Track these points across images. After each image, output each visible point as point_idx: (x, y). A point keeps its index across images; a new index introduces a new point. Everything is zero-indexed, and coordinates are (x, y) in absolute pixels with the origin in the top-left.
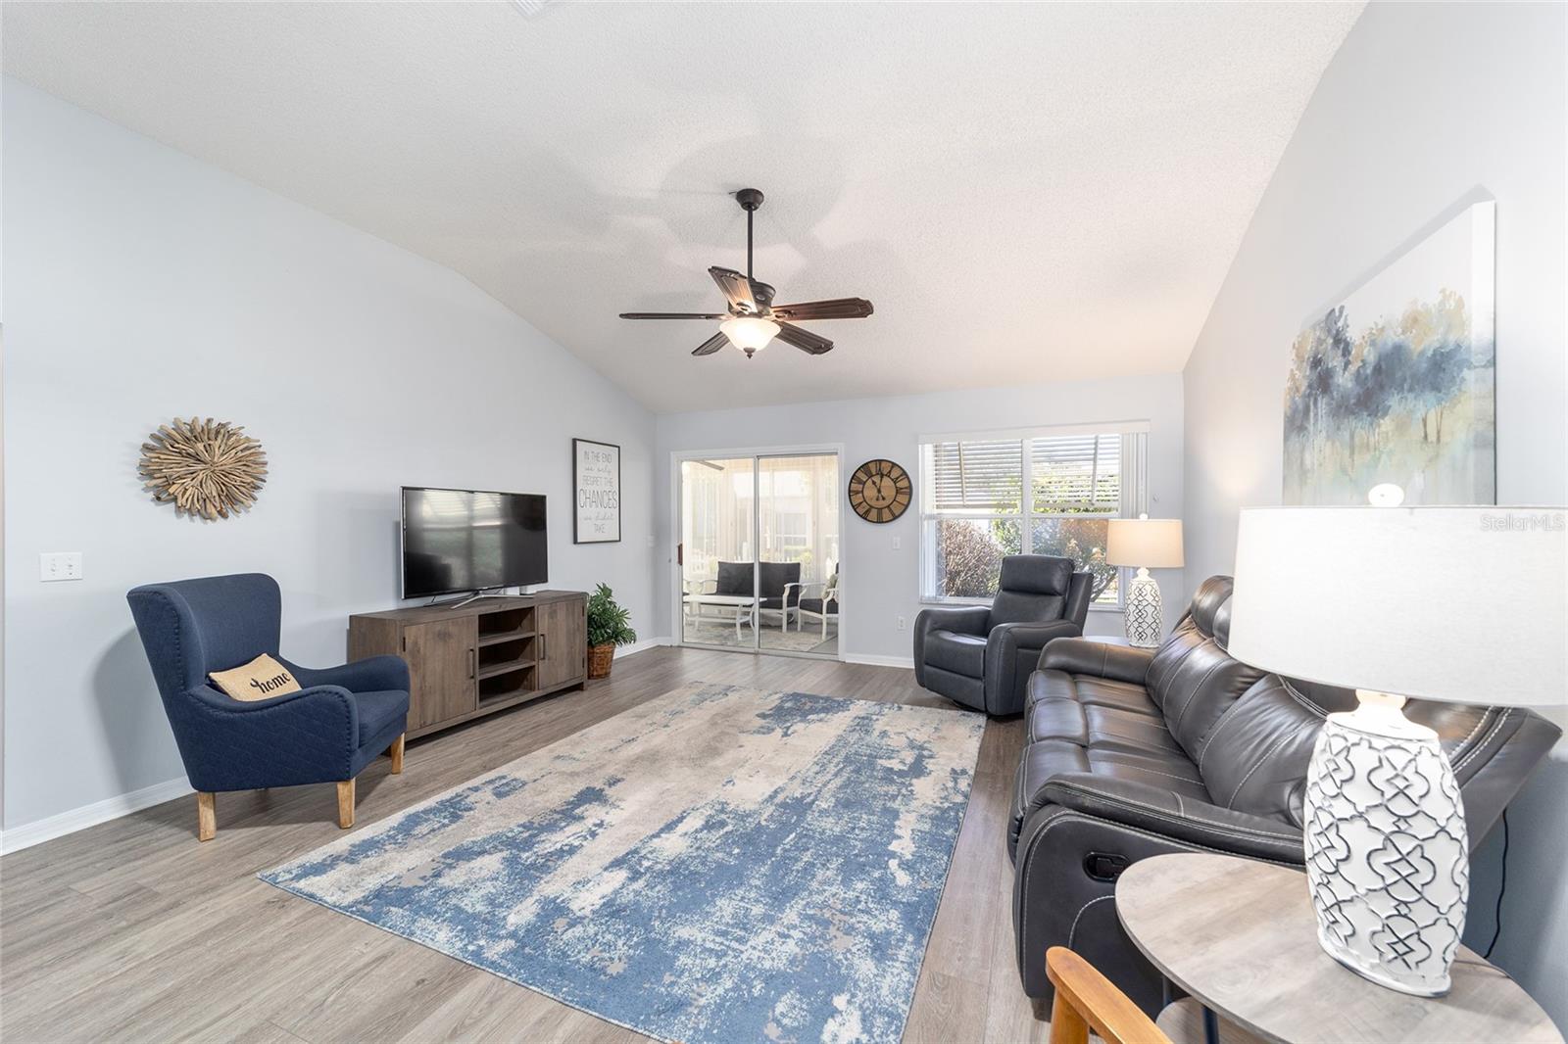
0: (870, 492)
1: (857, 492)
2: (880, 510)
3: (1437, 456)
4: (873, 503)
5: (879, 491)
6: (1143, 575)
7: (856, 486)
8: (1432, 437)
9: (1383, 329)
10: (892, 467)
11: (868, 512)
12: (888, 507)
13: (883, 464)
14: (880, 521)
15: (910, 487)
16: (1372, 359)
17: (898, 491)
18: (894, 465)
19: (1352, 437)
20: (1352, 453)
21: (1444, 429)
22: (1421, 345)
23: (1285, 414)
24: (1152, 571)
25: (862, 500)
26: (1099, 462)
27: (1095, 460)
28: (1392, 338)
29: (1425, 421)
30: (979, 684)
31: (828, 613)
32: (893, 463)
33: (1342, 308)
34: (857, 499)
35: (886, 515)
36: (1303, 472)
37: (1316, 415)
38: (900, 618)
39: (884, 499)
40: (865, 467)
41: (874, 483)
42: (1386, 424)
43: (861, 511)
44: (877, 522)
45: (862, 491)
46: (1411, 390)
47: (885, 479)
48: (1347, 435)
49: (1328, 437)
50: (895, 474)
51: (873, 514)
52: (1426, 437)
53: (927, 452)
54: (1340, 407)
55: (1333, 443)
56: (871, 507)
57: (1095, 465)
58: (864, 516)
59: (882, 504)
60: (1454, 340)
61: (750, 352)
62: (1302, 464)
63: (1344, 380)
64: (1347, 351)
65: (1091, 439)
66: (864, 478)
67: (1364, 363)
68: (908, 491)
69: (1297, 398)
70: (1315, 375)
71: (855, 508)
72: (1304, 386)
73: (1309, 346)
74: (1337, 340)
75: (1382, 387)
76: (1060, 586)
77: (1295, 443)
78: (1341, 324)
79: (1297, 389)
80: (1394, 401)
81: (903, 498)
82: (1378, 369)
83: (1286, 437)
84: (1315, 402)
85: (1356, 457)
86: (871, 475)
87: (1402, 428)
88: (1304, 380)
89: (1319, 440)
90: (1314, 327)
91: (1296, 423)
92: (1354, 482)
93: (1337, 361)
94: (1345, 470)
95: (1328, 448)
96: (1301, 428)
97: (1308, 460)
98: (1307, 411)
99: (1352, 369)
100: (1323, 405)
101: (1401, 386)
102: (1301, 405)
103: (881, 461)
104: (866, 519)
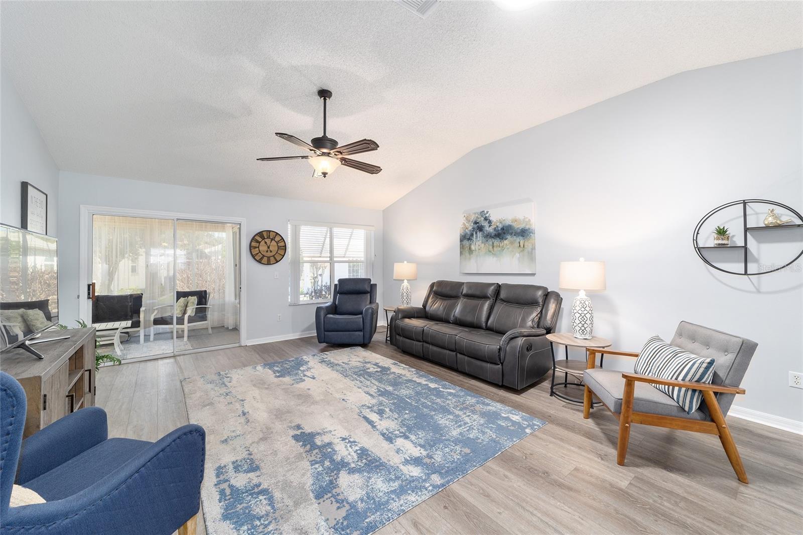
0: (263, 248)
1: (256, 248)
2: (269, 258)
3: (523, 250)
4: (265, 254)
5: (269, 247)
6: (406, 281)
7: (254, 244)
8: (522, 246)
9: (504, 220)
10: (276, 235)
11: (262, 258)
12: (273, 256)
13: (271, 233)
14: (269, 263)
15: (285, 246)
16: (500, 226)
17: (279, 247)
18: (277, 234)
19: (493, 243)
20: (493, 247)
21: (525, 245)
22: (518, 226)
23: (461, 234)
24: (409, 281)
25: (258, 252)
26: (352, 240)
27: (350, 239)
28: (508, 223)
29: (519, 243)
31: (189, 322)
32: (277, 233)
33: (487, 212)
34: (255, 251)
35: (272, 260)
36: (471, 251)
37: (477, 236)
38: (279, 315)
39: (271, 252)
40: (260, 234)
41: (266, 243)
42: (506, 242)
43: (258, 258)
44: (267, 264)
45: (259, 247)
46: (515, 235)
47: (273, 241)
48: (491, 243)
49: (482, 243)
50: (278, 238)
52: (520, 246)
53: (289, 226)
54: (488, 236)
55: (485, 244)
56: (264, 256)
57: (349, 241)
58: (260, 261)
59: (269, 254)
60: (527, 227)
61: (325, 174)
62: (470, 248)
63: (489, 229)
64: (490, 222)
65: (350, 230)
66: (260, 239)
67: (497, 227)
68: (285, 248)
69: (467, 230)
70: (476, 226)
71: (253, 256)
72: (470, 228)
73: (473, 218)
74: (486, 219)
75: (504, 233)
76: (369, 290)
77: (466, 243)
78: (487, 215)
79: (467, 228)
80: (509, 237)
81: (282, 252)
82: (503, 229)
83: (461, 241)
84: (476, 233)
85: (495, 248)
86: (264, 239)
87: (512, 243)
88: (470, 226)
89: (478, 243)
90: (475, 214)
91: (466, 238)
92: (494, 255)
93: (486, 224)
94: (490, 251)
95: (483, 245)
96: (469, 239)
97: (473, 247)
98: (472, 235)
99: (493, 227)
100: (479, 234)
101: (511, 234)
102: (469, 233)
103: (269, 231)
104: (260, 263)
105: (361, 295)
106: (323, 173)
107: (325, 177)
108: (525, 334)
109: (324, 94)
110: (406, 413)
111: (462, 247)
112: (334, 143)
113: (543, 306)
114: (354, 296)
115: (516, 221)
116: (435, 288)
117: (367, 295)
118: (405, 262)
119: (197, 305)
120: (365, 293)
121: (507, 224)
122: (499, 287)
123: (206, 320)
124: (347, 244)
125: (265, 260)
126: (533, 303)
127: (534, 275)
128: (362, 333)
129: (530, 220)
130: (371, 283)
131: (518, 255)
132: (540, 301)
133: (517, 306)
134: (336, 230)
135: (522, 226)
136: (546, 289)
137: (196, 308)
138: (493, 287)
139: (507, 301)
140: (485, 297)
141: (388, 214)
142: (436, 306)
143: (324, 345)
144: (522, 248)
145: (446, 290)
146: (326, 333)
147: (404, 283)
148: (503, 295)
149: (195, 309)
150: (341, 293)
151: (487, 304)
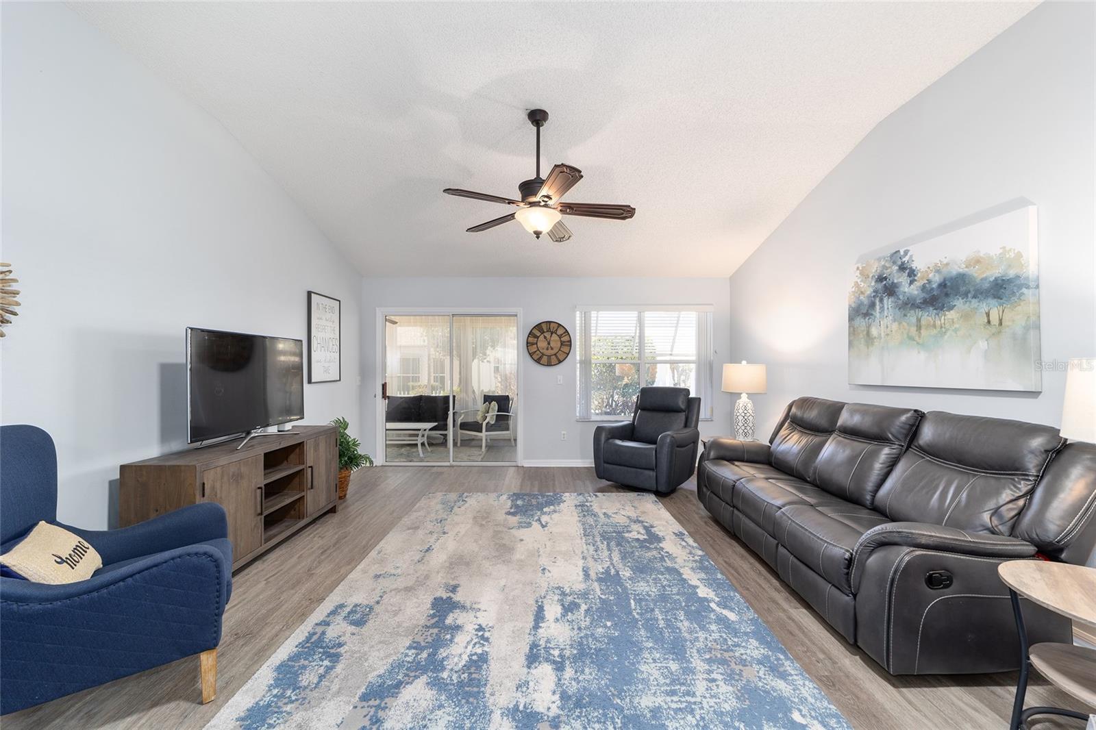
0: (542, 344)
1: (533, 344)
2: (549, 357)
3: (1000, 332)
4: (545, 351)
5: (549, 344)
6: (744, 397)
7: (531, 339)
8: (995, 321)
9: (947, 264)
10: (558, 327)
11: (540, 358)
12: (555, 355)
13: (552, 324)
14: (549, 364)
15: (570, 341)
16: (937, 279)
17: (562, 344)
18: (560, 325)
19: (919, 320)
20: (919, 328)
21: (1006, 317)
22: (985, 274)
23: (850, 306)
25: (536, 349)
26: (679, 329)
27: (676, 327)
28: (955, 270)
29: (988, 315)
30: (652, 474)
31: (486, 431)
32: (559, 324)
33: (906, 252)
34: (533, 348)
35: (554, 359)
36: (869, 339)
37: (882, 308)
38: (563, 432)
39: (552, 349)
40: (539, 327)
41: (545, 337)
42: (951, 315)
43: (536, 357)
44: (547, 365)
45: (537, 343)
46: (975, 297)
47: (554, 335)
48: (914, 320)
49: (895, 320)
50: (560, 332)
51: (545, 359)
52: (989, 322)
53: (578, 316)
54: (907, 304)
55: (900, 324)
56: (543, 354)
57: (676, 330)
58: (538, 361)
59: (550, 352)
60: (1012, 273)
61: (538, 234)
62: (868, 334)
63: (910, 290)
64: (912, 274)
65: (675, 314)
66: (538, 334)
67: (929, 281)
68: (569, 344)
69: (862, 297)
70: (880, 286)
71: (531, 355)
72: (869, 291)
73: (874, 269)
74: (902, 268)
75: (947, 295)
76: (682, 406)
77: (860, 322)
78: (906, 259)
79: (862, 293)
80: (959, 303)
81: (565, 349)
82: (943, 285)
83: (851, 319)
84: (881, 300)
85: (923, 331)
86: (543, 332)
87: (966, 317)
88: (869, 288)
89: (886, 320)
90: (879, 260)
91: (861, 312)
92: (922, 346)
93: (903, 279)
94: (911, 338)
95: (895, 326)
96: (867, 315)
97: (874, 331)
98: (873, 305)
99: (918, 284)
100: (888, 302)
101: (965, 295)
102: (866, 302)
103: (550, 322)
104: (539, 363)
105: (672, 414)
107: (538, 237)
108: (923, 541)
109: (537, 117)
110: (605, 626)
111: (853, 331)
113: (1039, 479)
114: (660, 415)
115: (978, 261)
116: (794, 410)
117: (680, 414)
118: (744, 362)
119: (498, 412)
120: (678, 411)
121: (954, 273)
122: (919, 417)
123: (507, 429)
124: (673, 335)
126: (1007, 468)
127: (1034, 394)
128: (655, 474)
129: (1019, 255)
130: (691, 396)
131: (983, 345)
132: (1032, 464)
133: (961, 468)
134: (649, 316)
135: (994, 273)
136: (1054, 432)
137: (497, 415)
138: (903, 418)
139: (934, 453)
140: (879, 438)
142: (792, 445)
143: (605, 483)
144: (996, 328)
145: (812, 415)
146: (605, 465)
147: (740, 398)
148: (927, 434)
149: (495, 417)
150: (643, 409)
151: (886, 452)
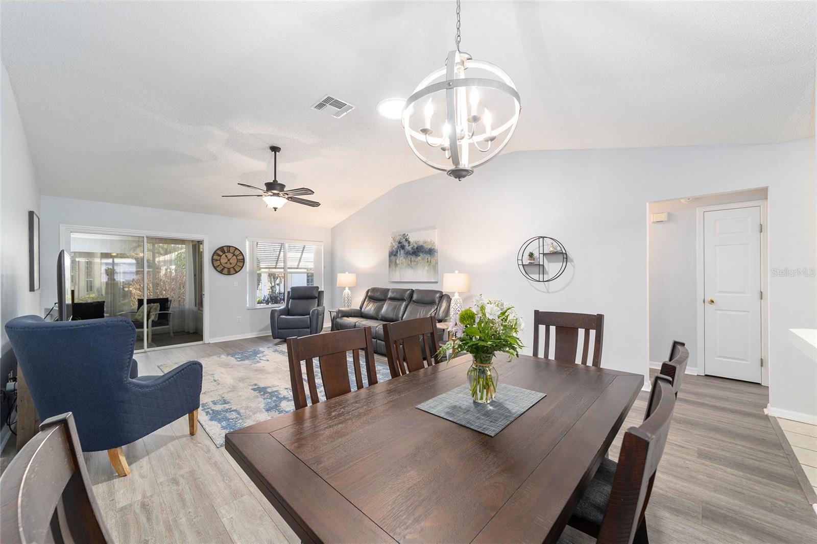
0: (224, 260)
1: (217, 260)
2: (229, 269)
3: (430, 264)
4: (225, 265)
5: (229, 260)
6: (347, 289)
7: (215, 257)
8: (429, 261)
9: (418, 241)
10: (235, 250)
11: (223, 270)
12: (233, 267)
14: (229, 274)
16: (416, 246)
17: (238, 260)
18: (236, 249)
19: (411, 259)
20: (411, 262)
21: (432, 260)
22: (427, 247)
23: (389, 251)
24: (350, 288)
25: (219, 264)
26: (304, 254)
28: (421, 244)
29: (428, 259)
33: (407, 235)
34: (217, 263)
35: (232, 271)
36: (396, 264)
37: (400, 253)
38: (238, 317)
39: (231, 264)
40: (221, 249)
41: (226, 256)
42: (419, 258)
43: (219, 269)
44: (228, 275)
45: (220, 260)
46: (425, 253)
47: (235, 257)
48: (409, 259)
49: (404, 258)
50: (237, 253)
53: (247, 243)
54: (408, 253)
55: (406, 260)
56: (224, 267)
57: (302, 254)
58: (221, 272)
59: (228, 266)
60: (433, 247)
61: (275, 209)
62: (396, 262)
63: (409, 248)
64: (409, 243)
65: (302, 245)
66: (221, 253)
67: (414, 246)
68: (243, 260)
69: (393, 248)
70: (399, 245)
71: (215, 268)
72: (396, 247)
73: (398, 239)
74: (406, 240)
75: (418, 252)
76: (317, 295)
77: (393, 257)
78: (407, 237)
79: (394, 247)
80: (421, 254)
81: (241, 264)
82: (417, 248)
83: (390, 256)
84: (400, 251)
85: (412, 263)
86: (224, 253)
87: (423, 259)
88: (396, 245)
89: (401, 258)
90: (399, 235)
91: (393, 254)
92: (412, 268)
93: (406, 244)
94: (409, 265)
95: (404, 260)
96: (395, 255)
97: (398, 262)
98: (397, 252)
99: (411, 246)
100: (402, 251)
101: (423, 252)
102: (395, 250)
103: (230, 247)
104: (222, 273)
105: (310, 300)
106: (274, 208)
107: (275, 210)
109: (275, 149)
111: (390, 261)
112: (282, 187)
113: (438, 304)
114: (304, 301)
115: (426, 242)
116: (369, 293)
117: (313, 300)
118: (347, 273)
119: (160, 311)
120: (314, 298)
121: (420, 245)
122: (413, 291)
123: (168, 325)
124: (300, 257)
125: (226, 271)
126: (431, 303)
127: (437, 282)
128: (309, 330)
129: (434, 243)
130: (319, 290)
131: (427, 268)
132: (437, 301)
133: (423, 305)
135: (429, 247)
136: (442, 292)
137: (159, 314)
138: (408, 292)
139: (417, 302)
140: (403, 300)
141: (335, 231)
142: (370, 308)
143: (278, 340)
144: (429, 262)
145: (377, 295)
146: (279, 330)
147: (345, 289)
148: (415, 297)
149: (158, 315)
150: (293, 298)
151: (404, 304)
